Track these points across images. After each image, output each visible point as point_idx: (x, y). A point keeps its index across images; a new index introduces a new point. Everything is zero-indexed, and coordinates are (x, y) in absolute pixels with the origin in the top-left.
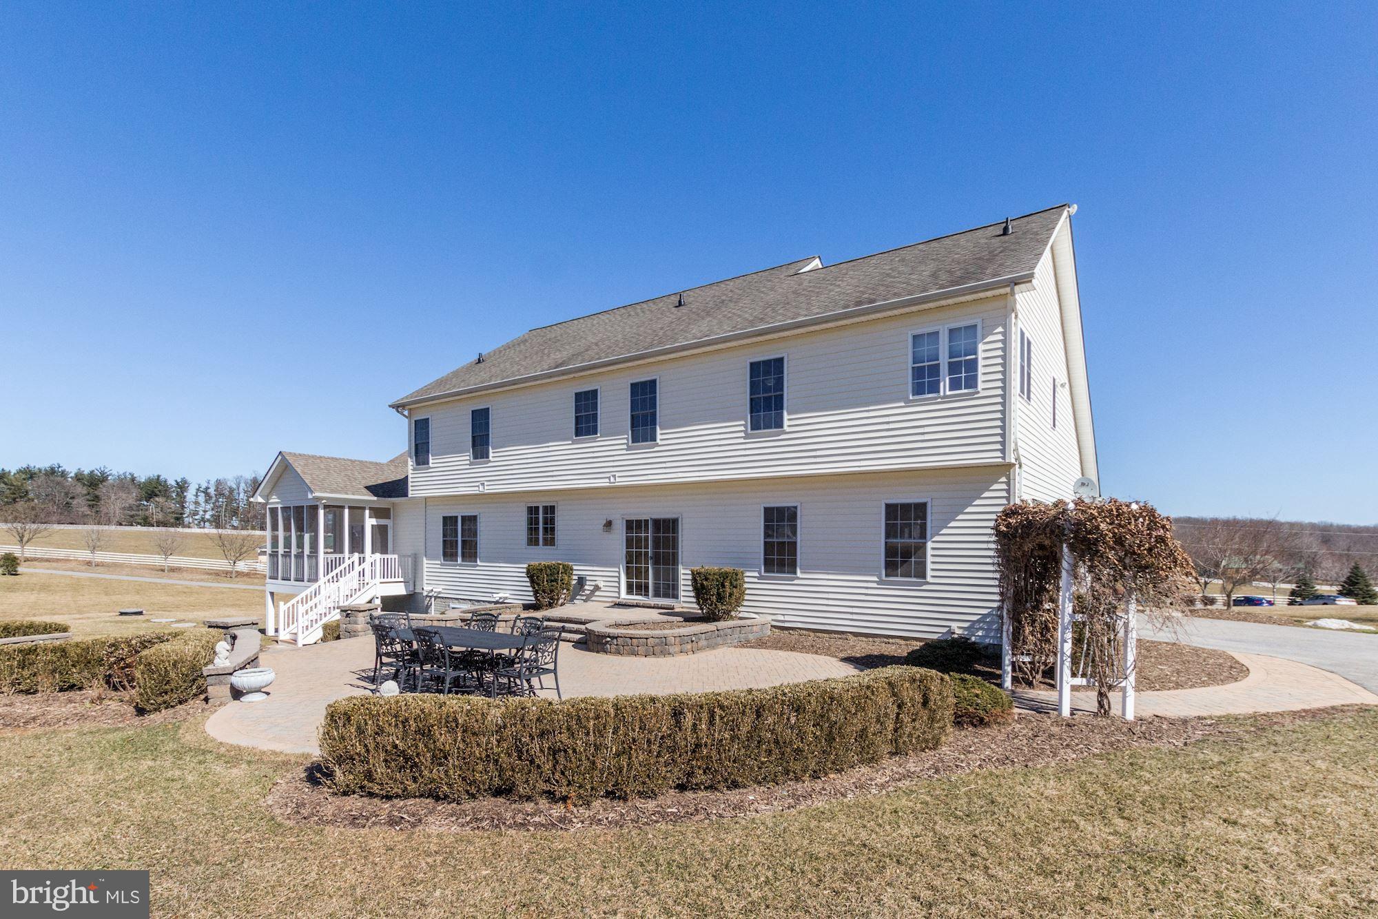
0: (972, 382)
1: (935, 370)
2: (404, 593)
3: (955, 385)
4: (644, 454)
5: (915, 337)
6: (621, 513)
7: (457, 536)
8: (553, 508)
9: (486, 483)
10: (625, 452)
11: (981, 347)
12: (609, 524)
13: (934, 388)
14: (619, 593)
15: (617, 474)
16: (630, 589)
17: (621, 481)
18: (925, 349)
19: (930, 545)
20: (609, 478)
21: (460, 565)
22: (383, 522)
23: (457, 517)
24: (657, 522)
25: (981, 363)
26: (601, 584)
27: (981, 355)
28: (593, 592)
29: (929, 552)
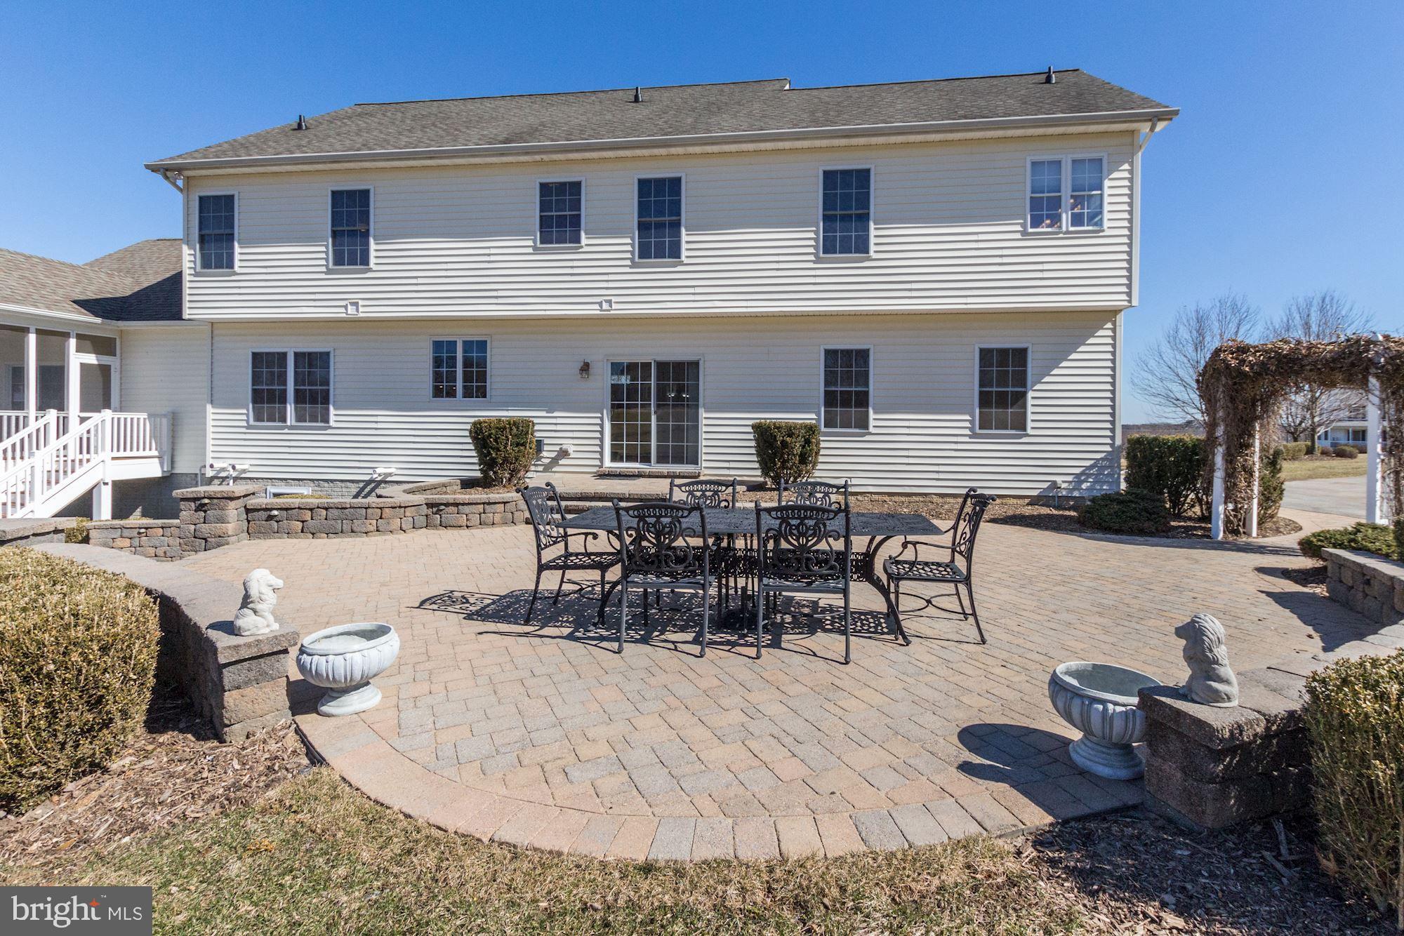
0: (1095, 217)
1: (1056, 203)
2: (158, 474)
3: (1077, 220)
4: (658, 273)
5: (1034, 164)
6: (606, 351)
7: (285, 383)
8: (482, 345)
9: (361, 303)
10: (628, 270)
11: (1107, 183)
12: (586, 368)
13: (1056, 220)
14: (601, 460)
15: (614, 299)
16: (616, 456)
17: (619, 309)
18: (1046, 178)
19: (1030, 394)
20: (600, 304)
21: (291, 427)
22: (106, 360)
23: (283, 356)
24: (663, 367)
25: (1107, 200)
26: (571, 449)
27: (1107, 191)
28: (555, 461)
29: (1030, 402)
